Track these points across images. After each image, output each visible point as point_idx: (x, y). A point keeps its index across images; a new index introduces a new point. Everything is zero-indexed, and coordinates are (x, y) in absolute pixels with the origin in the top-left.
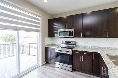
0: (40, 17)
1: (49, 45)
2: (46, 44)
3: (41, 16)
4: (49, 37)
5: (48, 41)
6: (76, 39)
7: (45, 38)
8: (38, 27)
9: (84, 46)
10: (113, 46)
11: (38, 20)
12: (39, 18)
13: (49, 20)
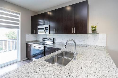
4: (31, 34)
5: (30, 37)
6: (55, 36)
7: (26, 35)
9: (61, 43)
10: (84, 43)
12: (19, 15)
13: (31, 17)
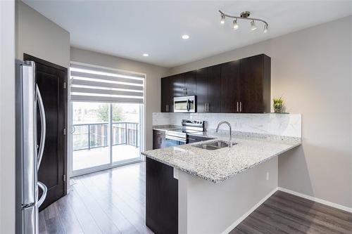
0: (143, 77)
1: (163, 127)
2: (155, 123)
3: (145, 75)
4: (162, 111)
5: (160, 119)
7: (153, 113)
8: (141, 94)
10: (262, 130)
11: (141, 82)
12: (143, 79)
13: (162, 79)
